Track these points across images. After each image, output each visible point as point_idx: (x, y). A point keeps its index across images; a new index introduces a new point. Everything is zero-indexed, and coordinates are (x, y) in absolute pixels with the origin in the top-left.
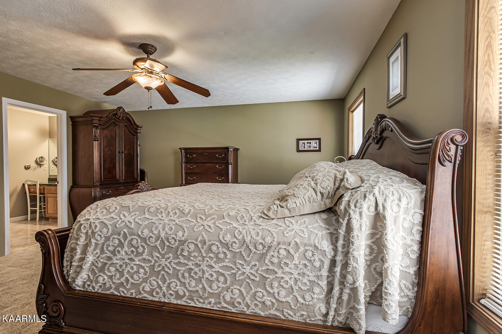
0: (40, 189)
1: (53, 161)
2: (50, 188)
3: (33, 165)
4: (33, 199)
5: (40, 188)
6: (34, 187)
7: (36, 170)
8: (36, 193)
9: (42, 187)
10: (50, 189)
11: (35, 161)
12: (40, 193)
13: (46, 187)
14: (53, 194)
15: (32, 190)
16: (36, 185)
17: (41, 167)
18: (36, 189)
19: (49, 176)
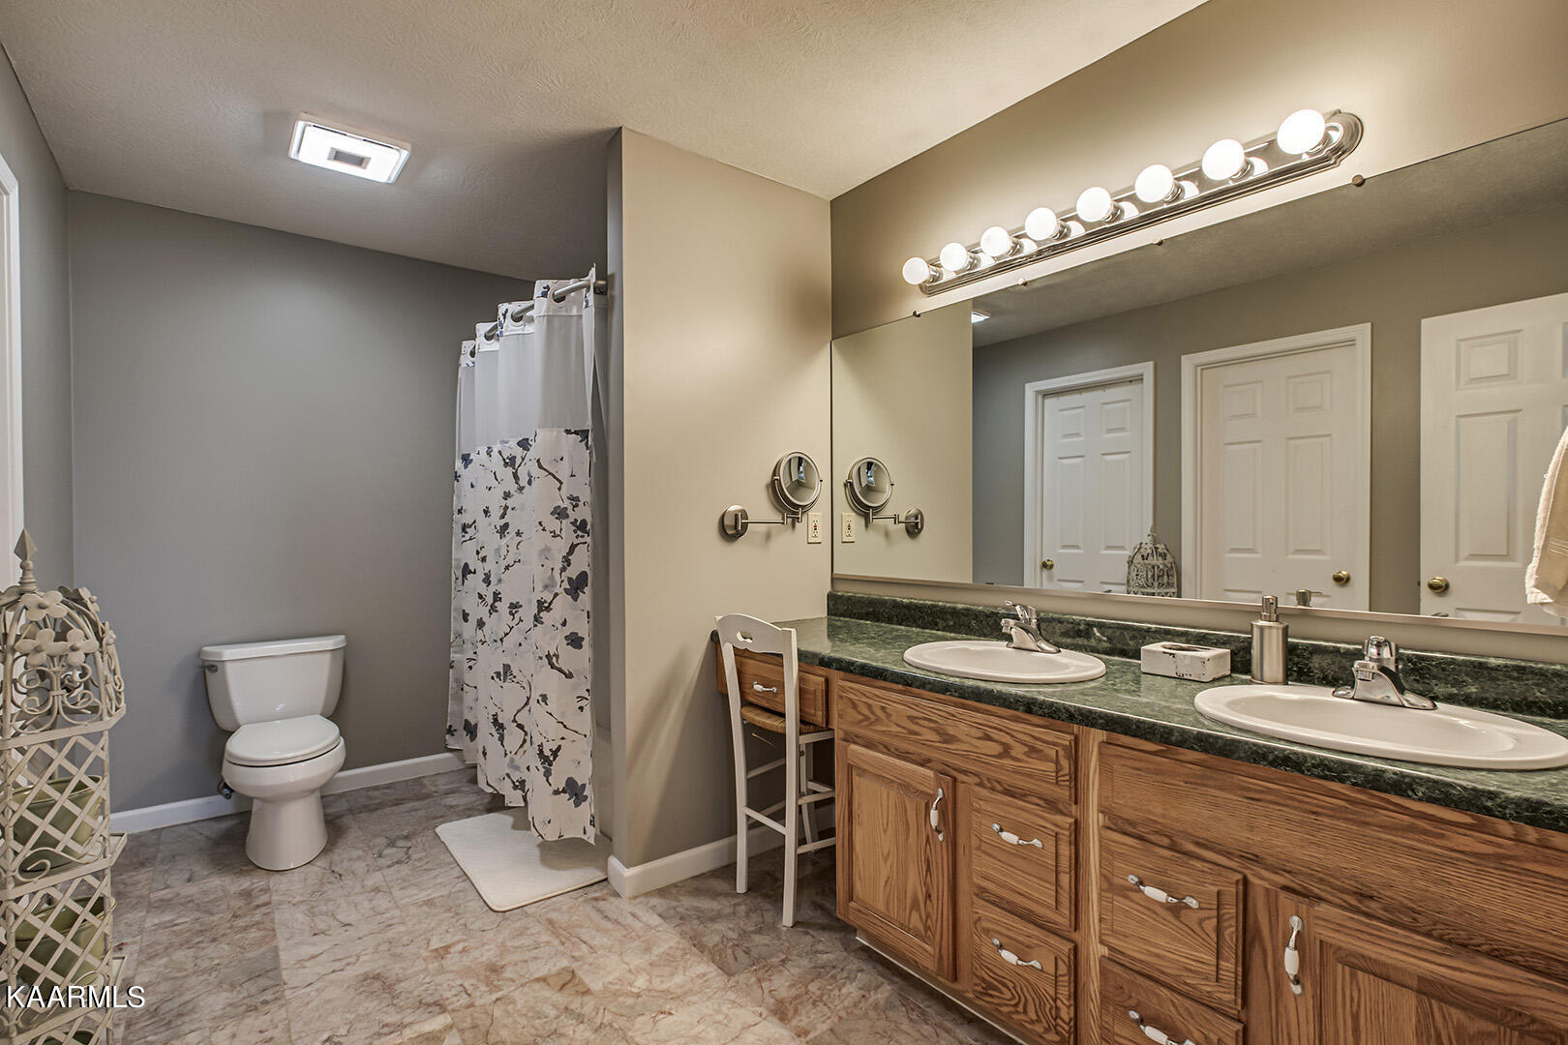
0: (802, 693)
1: (849, 485)
2: (876, 704)
3: (761, 509)
4: (766, 746)
5: (801, 679)
6: (764, 669)
7: (774, 543)
8: (782, 715)
9: (816, 681)
10: (870, 707)
11: (767, 487)
12: (805, 724)
13: (839, 680)
14: (887, 749)
15: (758, 687)
16: (781, 656)
17: (795, 520)
18: (781, 686)
19: (834, 580)
